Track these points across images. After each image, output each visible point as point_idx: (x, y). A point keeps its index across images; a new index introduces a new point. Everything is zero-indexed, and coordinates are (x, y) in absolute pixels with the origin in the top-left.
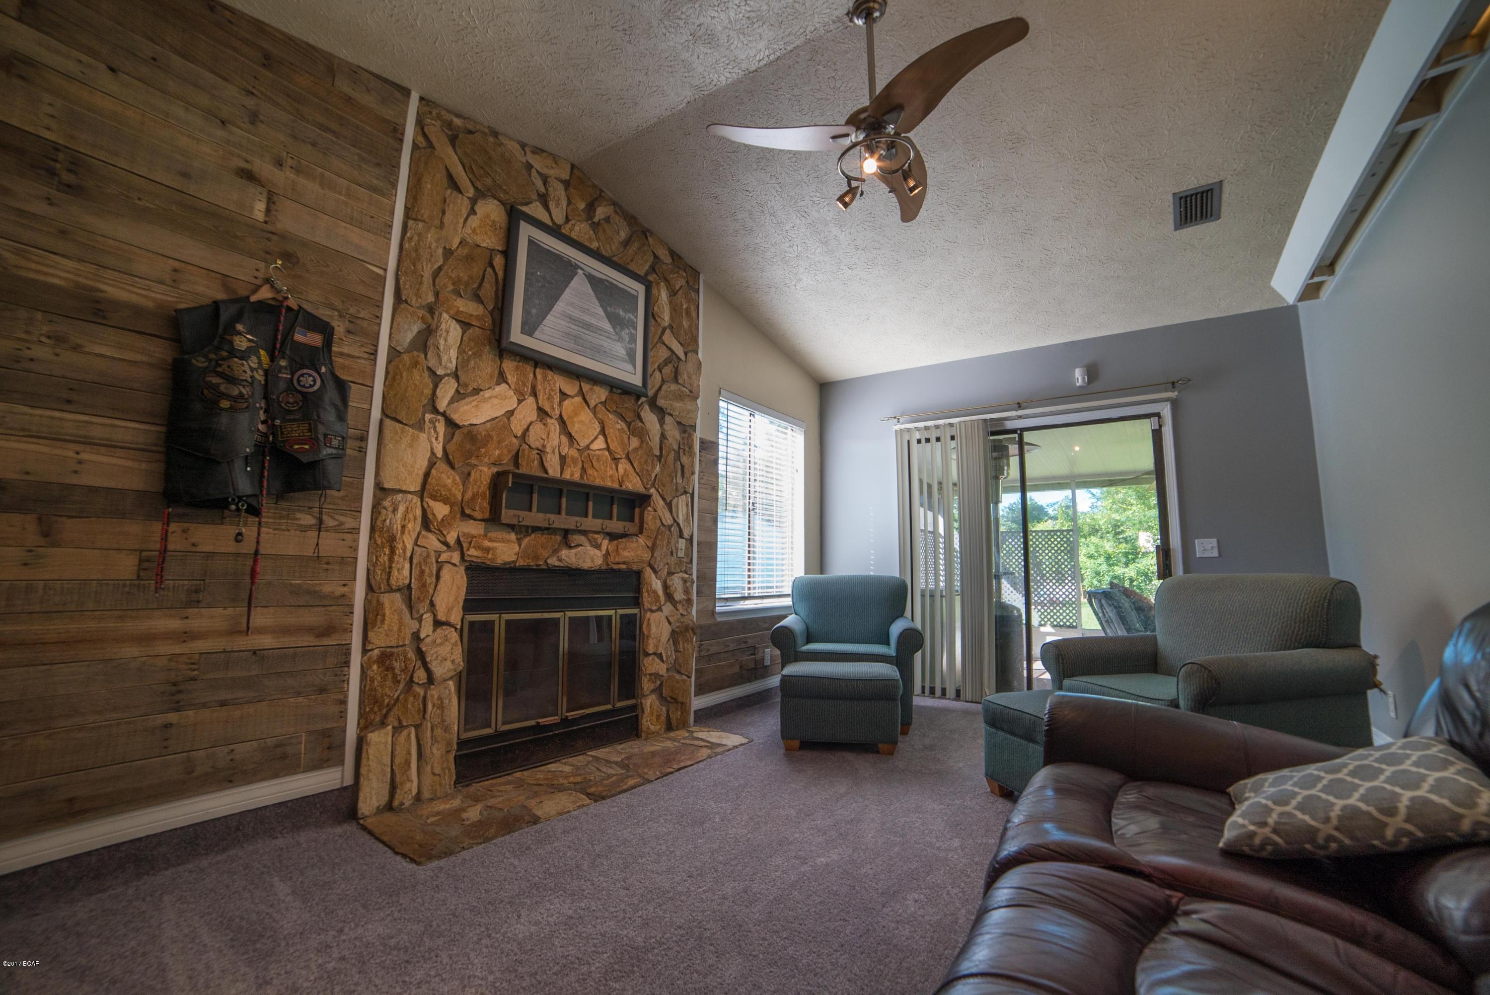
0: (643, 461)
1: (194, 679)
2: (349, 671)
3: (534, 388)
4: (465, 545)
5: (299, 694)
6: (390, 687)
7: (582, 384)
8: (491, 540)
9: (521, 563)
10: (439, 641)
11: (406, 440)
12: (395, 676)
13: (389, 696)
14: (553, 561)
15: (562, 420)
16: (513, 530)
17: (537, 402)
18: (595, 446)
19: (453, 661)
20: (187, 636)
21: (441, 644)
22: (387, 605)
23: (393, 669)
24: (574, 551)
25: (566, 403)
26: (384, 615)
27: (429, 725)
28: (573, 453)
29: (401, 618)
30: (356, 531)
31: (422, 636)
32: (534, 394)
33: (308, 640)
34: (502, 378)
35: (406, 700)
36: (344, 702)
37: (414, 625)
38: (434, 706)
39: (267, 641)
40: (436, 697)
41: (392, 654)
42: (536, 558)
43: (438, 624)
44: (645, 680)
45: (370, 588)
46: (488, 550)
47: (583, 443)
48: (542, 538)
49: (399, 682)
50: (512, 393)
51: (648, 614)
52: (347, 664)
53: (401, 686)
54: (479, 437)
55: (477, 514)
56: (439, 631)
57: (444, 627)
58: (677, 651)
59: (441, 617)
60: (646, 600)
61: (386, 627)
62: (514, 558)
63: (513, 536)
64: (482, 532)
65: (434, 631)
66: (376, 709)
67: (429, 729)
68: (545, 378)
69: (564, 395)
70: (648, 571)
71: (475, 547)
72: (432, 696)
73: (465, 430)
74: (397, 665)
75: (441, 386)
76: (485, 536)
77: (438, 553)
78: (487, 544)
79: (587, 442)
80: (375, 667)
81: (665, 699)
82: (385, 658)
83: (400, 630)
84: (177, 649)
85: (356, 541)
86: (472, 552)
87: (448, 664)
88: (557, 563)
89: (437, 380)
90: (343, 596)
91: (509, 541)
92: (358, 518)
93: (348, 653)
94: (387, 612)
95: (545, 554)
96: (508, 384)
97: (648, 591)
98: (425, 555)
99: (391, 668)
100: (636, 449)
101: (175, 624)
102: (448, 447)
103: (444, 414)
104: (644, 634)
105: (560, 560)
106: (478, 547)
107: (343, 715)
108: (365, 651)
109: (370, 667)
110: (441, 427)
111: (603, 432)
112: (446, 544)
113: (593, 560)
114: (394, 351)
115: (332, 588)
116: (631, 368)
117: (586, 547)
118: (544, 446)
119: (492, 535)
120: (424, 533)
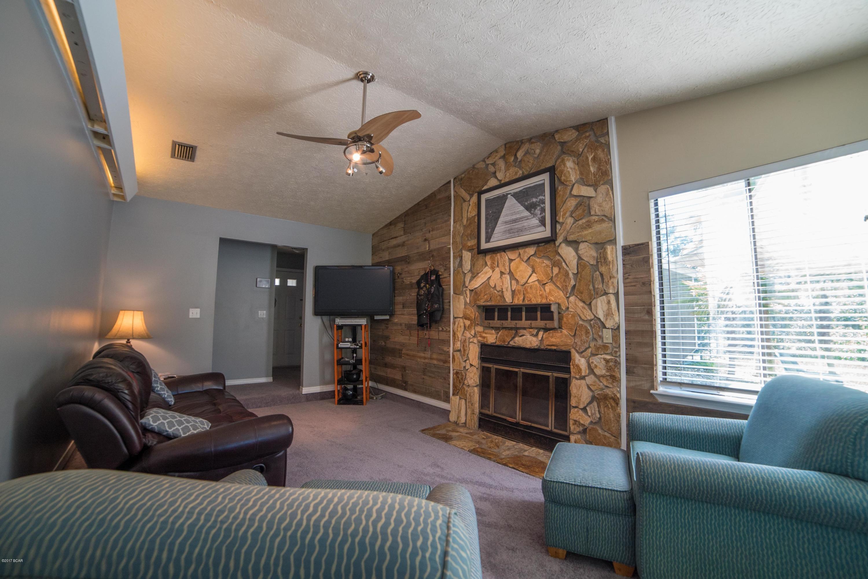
2: (450, 376)
3: (498, 263)
4: (478, 336)
5: (441, 379)
7: (520, 250)
8: (486, 333)
9: (498, 343)
10: (471, 371)
14: (512, 343)
15: (510, 273)
16: (493, 329)
17: (499, 270)
18: (530, 281)
21: (471, 373)
22: (456, 356)
23: (459, 377)
24: (521, 338)
25: (512, 263)
28: (518, 288)
29: (460, 361)
30: (450, 331)
32: (498, 266)
34: (485, 264)
35: (462, 389)
36: (449, 384)
37: (464, 364)
38: (469, 394)
39: (435, 362)
41: (459, 373)
42: (504, 341)
43: (471, 365)
45: (454, 350)
46: (484, 337)
47: (523, 281)
48: (506, 332)
50: (490, 269)
51: (574, 380)
52: (450, 373)
54: (478, 292)
55: (479, 323)
57: (473, 367)
59: (471, 363)
60: (573, 370)
61: (456, 363)
62: (494, 341)
63: (493, 331)
64: (483, 330)
65: (470, 367)
66: (456, 389)
68: (501, 257)
69: (511, 260)
70: (573, 353)
73: (475, 291)
75: (466, 277)
76: (484, 332)
77: (470, 338)
78: (484, 335)
79: (525, 280)
80: (456, 376)
82: (457, 374)
83: (460, 365)
84: (423, 361)
85: (450, 335)
88: (514, 344)
89: (465, 275)
90: (448, 352)
91: (492, 334)
92: (450, 327)
93: (450, 370)
94: (456, 358)
95: (508, 339)
96: (488, 266)
98: (465, 339)
100: (556, 274)
101: (423, 355)
102: (471, 298)
103: (468, 287)
105: (515, 343)
106: (481, 336)
108: (453, 369)
109: (454, 375)
110: (468, 292)
111: (534, 272)
112: (471, 335)
113: (531, 343)
114: (454, 270)
115: (445, 349)
116: (542, 228)
117: (529, 336)
118: (502, 289)
119: (486, 331)
120: (465, 331)
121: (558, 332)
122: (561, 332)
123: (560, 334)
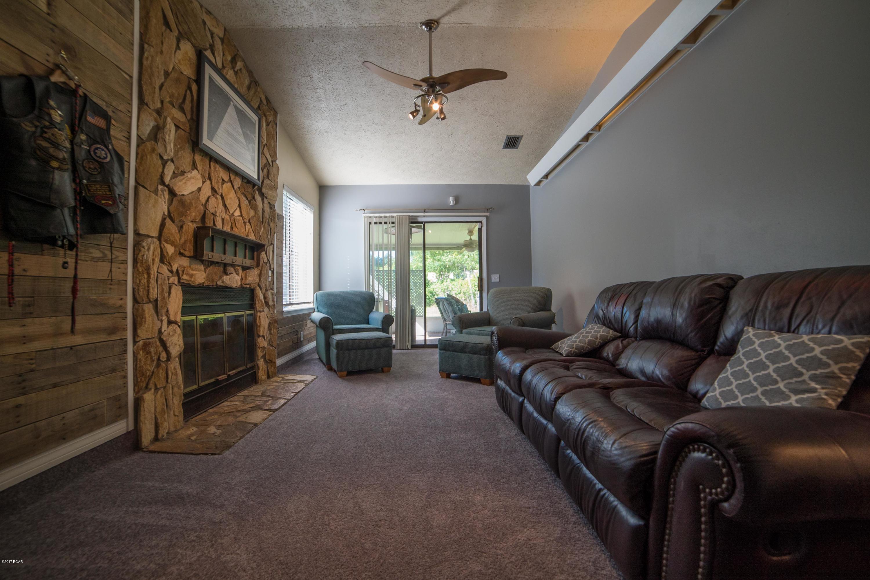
0: (256, 224)
1: (32, 371)
2: (127, 356)
3: (209, 174)
4: (181, 272)
5: (100, 374)
6: (149, 365)
7: (231, 175)
8: (194, 270)
9: (206, 284)
10: (171, 333)
11: (152, 201)
12: (151, 358)
13: (149, 370)
14: (220, 283)
15: (222, 196)
16: (203, 263)
17: (211, 184)
18: (236, 214)
19: (179, 346)
20: (25, 339)
21: (173, 335)
22: (147, 311)
23: (150, 352)
24: (229, 277)
25: (224, 186)
26: (145, 318)
27: (171, 386)
28: (227, 217)
29: (153, 320)
30: (125, 262)
31: (163, 331)
32: (210, 179)
33: (103, 337)
34: (194, 166)
35: (158, 372)
36: (125, 377)
37: (159, 323)
38: (172, 374)
40: (173, 368)
41: (150, 343)
42: (213, 281)
43: (170, 322)
44: (259, 351)
45: (135, 300)
46: (192, 276)
47: (230, 211)
48: (216, 269)
49: (153, 361)
50: (199, 176)
51: (259, 314)
52: (125, 352)
53: (155, 363)
54: (186, 203)
55: (187, 253)
56: (170, 327)
57: (173, 325)
58: (271, 334)
59: (172, 318)
60: (258, 305)
61: (146, 326)
62: (204, 281)
63: (202, 267)
64: (188, 264)
65: (168, 327)
66: (143, 379)
67: (171, 388)
68: (215, 168)
69: (223, 181)
70: (258, 290)
71: (186, 274)
72: (171, 368)
73: (179, 198)
74: (152, 350)
75: (166, 167)
76: (190, 267)
77: (169, 278)
79: (233, 211)
80: (141, 352)
81: (267, 362)
82: (146, 346)
83: (153, 327)
84: (20, 349)
85: (126, 269)
86: (185, 277)
87: (177, 347)
88: (222, 284)
89: (164, 163)
90: (121, 306)
91: (201, 270)
92: (126, 254)
93: (126, 345)
94: (147, 316)
95: (216, 278)
96: (198, 170)
97: (258, 301)
98: (163, 278)
99: (149, 353)
100: (253, 217)
101: (15, 331)
102: (171, 208)
103: (168, 186)
104: (257, 325)
105: (223, 282)
106: (188, 274)
107: (125, 385)
108: (135, 342)
109: (139, 353)
110: (166, 194)
111: (239, 206)
112: (171, 271)
113: (237, 282)
114: (139, 139)
115: (114, 301)
117: (235, 275)
118: (216, 212)
119: (193, 266)
120: (161, 264)
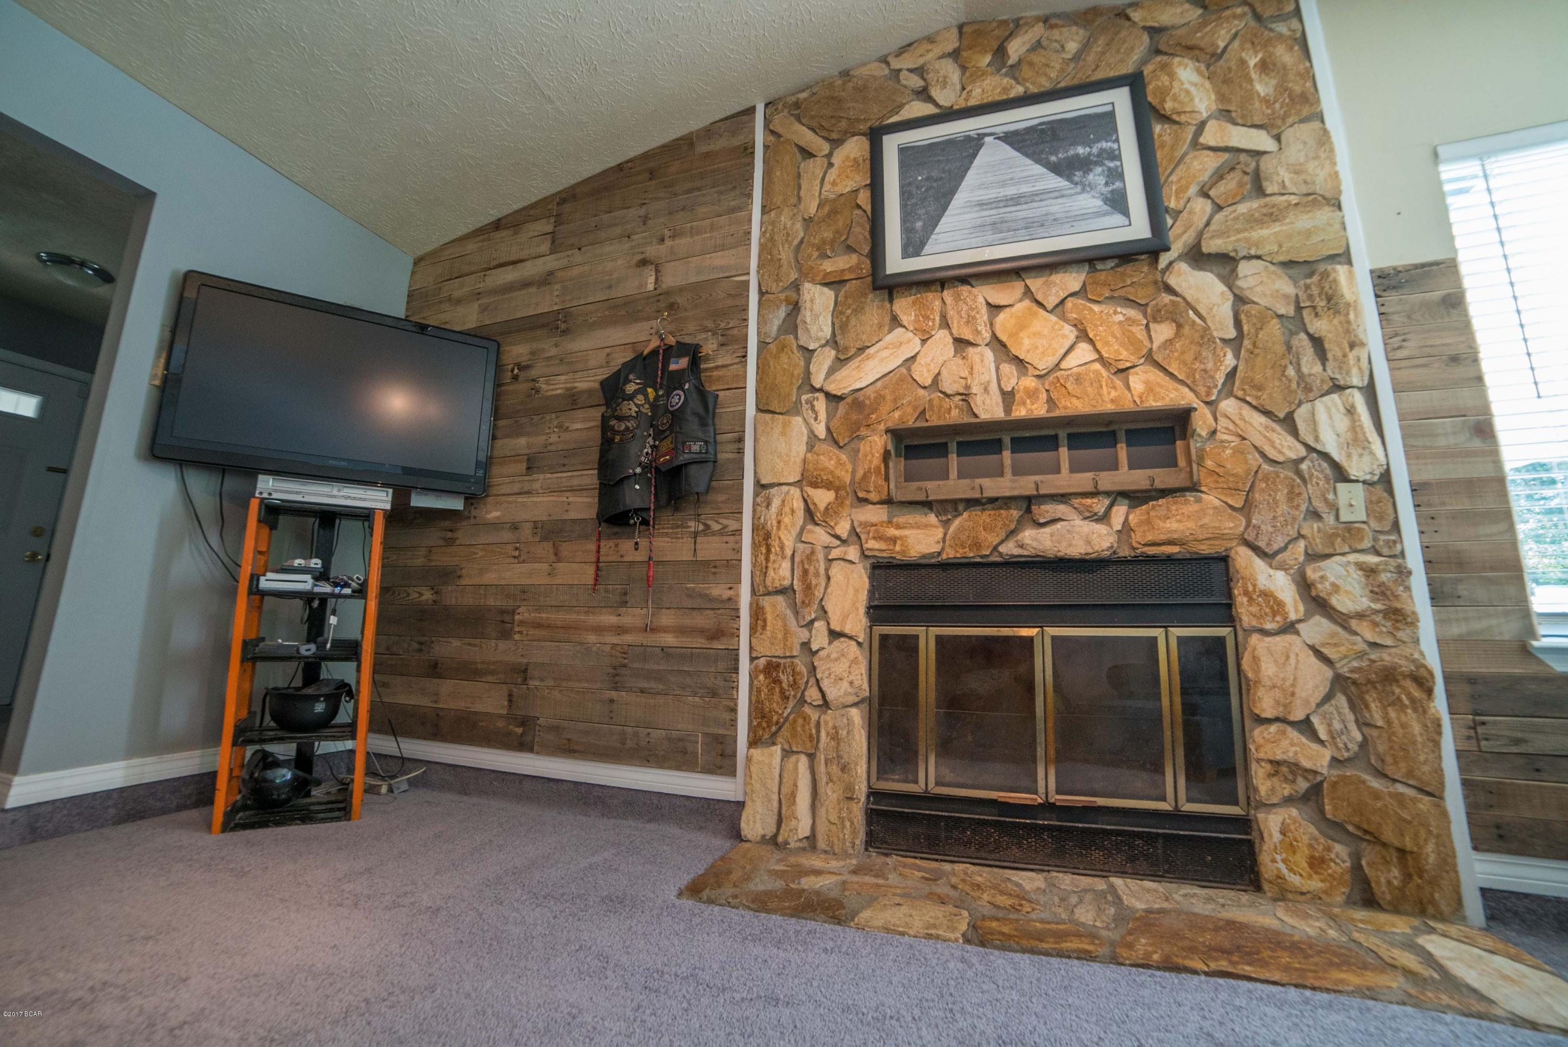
1: (625, 666)
2: (737, 678)
3: (944, 317)
4: (863, 537)
5: (695, 694)
6: (778, 703)
7: (1028, 282)
8: (898, 527)
9: (950, 554)
10: (834, 656)
11: (782, 428)
12: (782, 692)
13: (777, 713)
14: (1009, 549)
15: (998, 344)
16: (931, 509)
17: (951, 334)
18: (1071, 362)
19: (855, 684)
20: (620, 630)
21: (836, 659)
22: (768, 609)
23: (780, 682)
24: (1047, 530)
25: (1002, 317)
26: (769, 621)
27: (823, 757)
28: (1029, 382)
29: (785, 625)
30: (739, 532)
31: (814, 647)
32: (945, 324)
33: (700, 642)
34: (895, 323)
35: (796, 722)
36: (734, 710)
37: (803, 635)
38: (828, 735)
39: (669, 640)
40: (832, 725)
41: (778, 665)
42: (977, 545)
43: (835, 635)
45: (754, 592)
46: (894, 540)
47: (1044, 364)
48: (984, 516)
49: (788, 698)
50: (911, 334)
51: (1255, 639)
52: (736, 670)
53: (791, 704)
54: (867, 402)
55: (873, 496)
56: (836, 643)
57: (842, 639)
59: (836, 626)
60: (1244, 611)
61: (772, 634)
62: (936, 548)
63: (932, 518)
64: (885, 518)
65: (830, 643)
66: (764, 724)
67: (824, 763)
68: (957, 298)
69: (995, 308)
70: (1243, 557)
71: (874, 538)
72: (827, 723)
73: (849, 400)
74: (784, 678)
75: (814, 360)
76: (890, 522)
77: (828, 548)
78: (892, 532)
79: (1050, 362)
80: (761, 677)
81: (1329, 818)
82: (771, 669)
83: (785, 638)
84: (615, 640)
85: (739, 542)
86: (872, 544)
87: (849, 687)
88: (1017, 551)
89: (808, 353)
90: (730, 599)
91: (927, 526)
92: (740, 520)
93: (737, 660)
94: (769, 617)
95: (992, 539)
96: (904, 327)
97: (1246, 593)
98: (808, 552)
99: (777, 681)
100: (1169, 343)
101: (614, 620)
102: (831, 425)
103: (821, 390)
105: (1021, 546)
106: (879, 538)
107: (733, 723)
108: (752, 659)
109: (757, 677)
110: (821, 405)
111: (1083, 335)
112: (837, 537)
113: (1088, 542)
114: (763, 345)
115: (719, 591)
116: (1118, 219)
117: (1078, 522)
118: (968, 387)
119: (901, 520)
120: (810, 527)
121: (1187, 502)
122: (1199, 500)
123: (1195, 507)
